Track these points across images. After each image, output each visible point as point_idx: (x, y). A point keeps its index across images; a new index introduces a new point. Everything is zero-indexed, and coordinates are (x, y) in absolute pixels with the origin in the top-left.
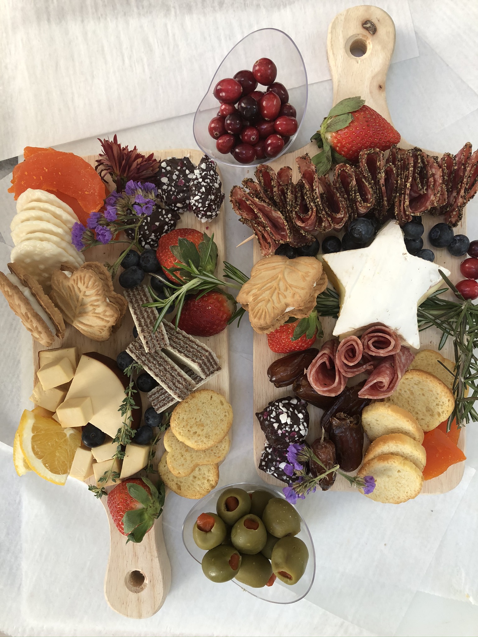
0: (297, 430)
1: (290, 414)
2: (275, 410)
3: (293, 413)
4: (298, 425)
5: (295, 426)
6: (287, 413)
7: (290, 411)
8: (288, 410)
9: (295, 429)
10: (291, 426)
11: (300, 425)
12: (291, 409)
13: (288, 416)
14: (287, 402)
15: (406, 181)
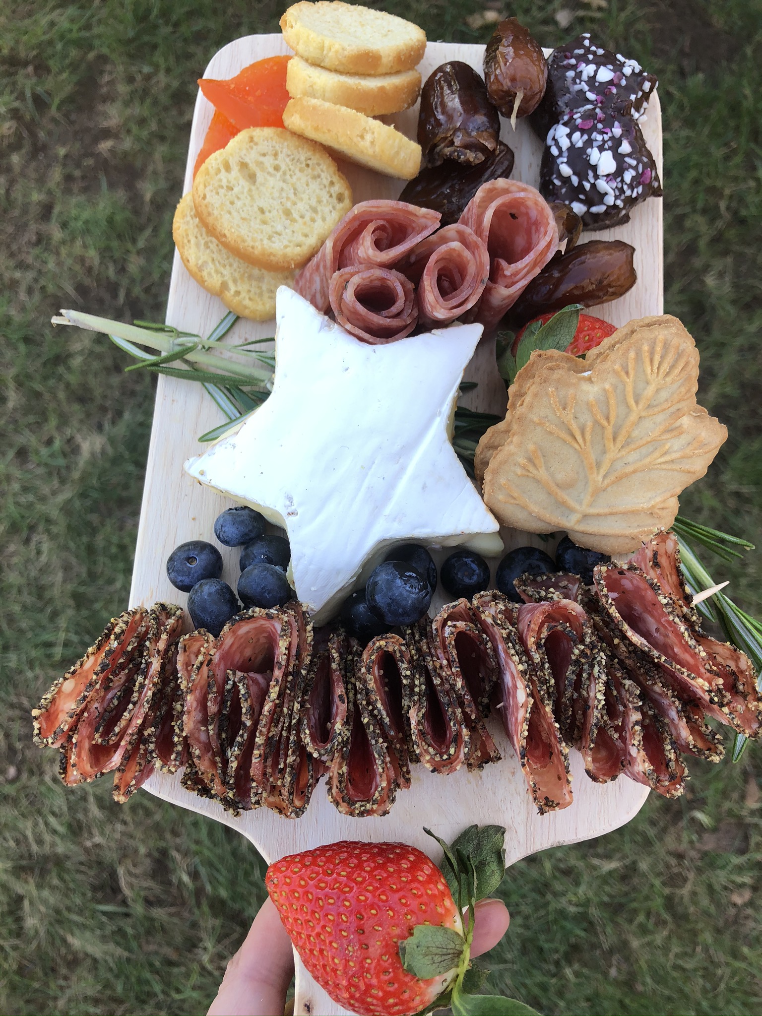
0: (577, 135)
1: (591, 174)
2: (625, 187)
3: (582, 176)
4: (572, 148)
5: (580, 144)
6: (596, 177)
7: (589, 181)
8: (593, 186)
9: (582, 136)
10: (589, 143)
11: (568, 149)
12: (587, 186)
13: (594, 168)
14: (594, 209)
15: (278, 707)
